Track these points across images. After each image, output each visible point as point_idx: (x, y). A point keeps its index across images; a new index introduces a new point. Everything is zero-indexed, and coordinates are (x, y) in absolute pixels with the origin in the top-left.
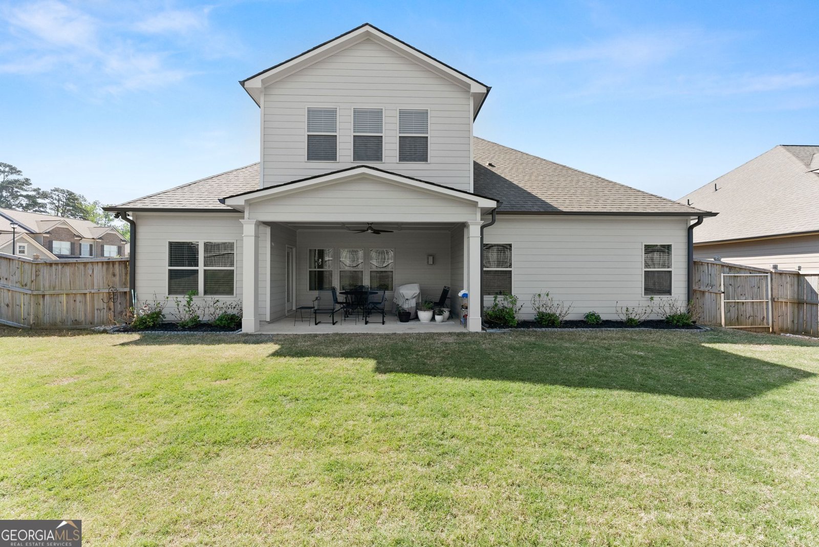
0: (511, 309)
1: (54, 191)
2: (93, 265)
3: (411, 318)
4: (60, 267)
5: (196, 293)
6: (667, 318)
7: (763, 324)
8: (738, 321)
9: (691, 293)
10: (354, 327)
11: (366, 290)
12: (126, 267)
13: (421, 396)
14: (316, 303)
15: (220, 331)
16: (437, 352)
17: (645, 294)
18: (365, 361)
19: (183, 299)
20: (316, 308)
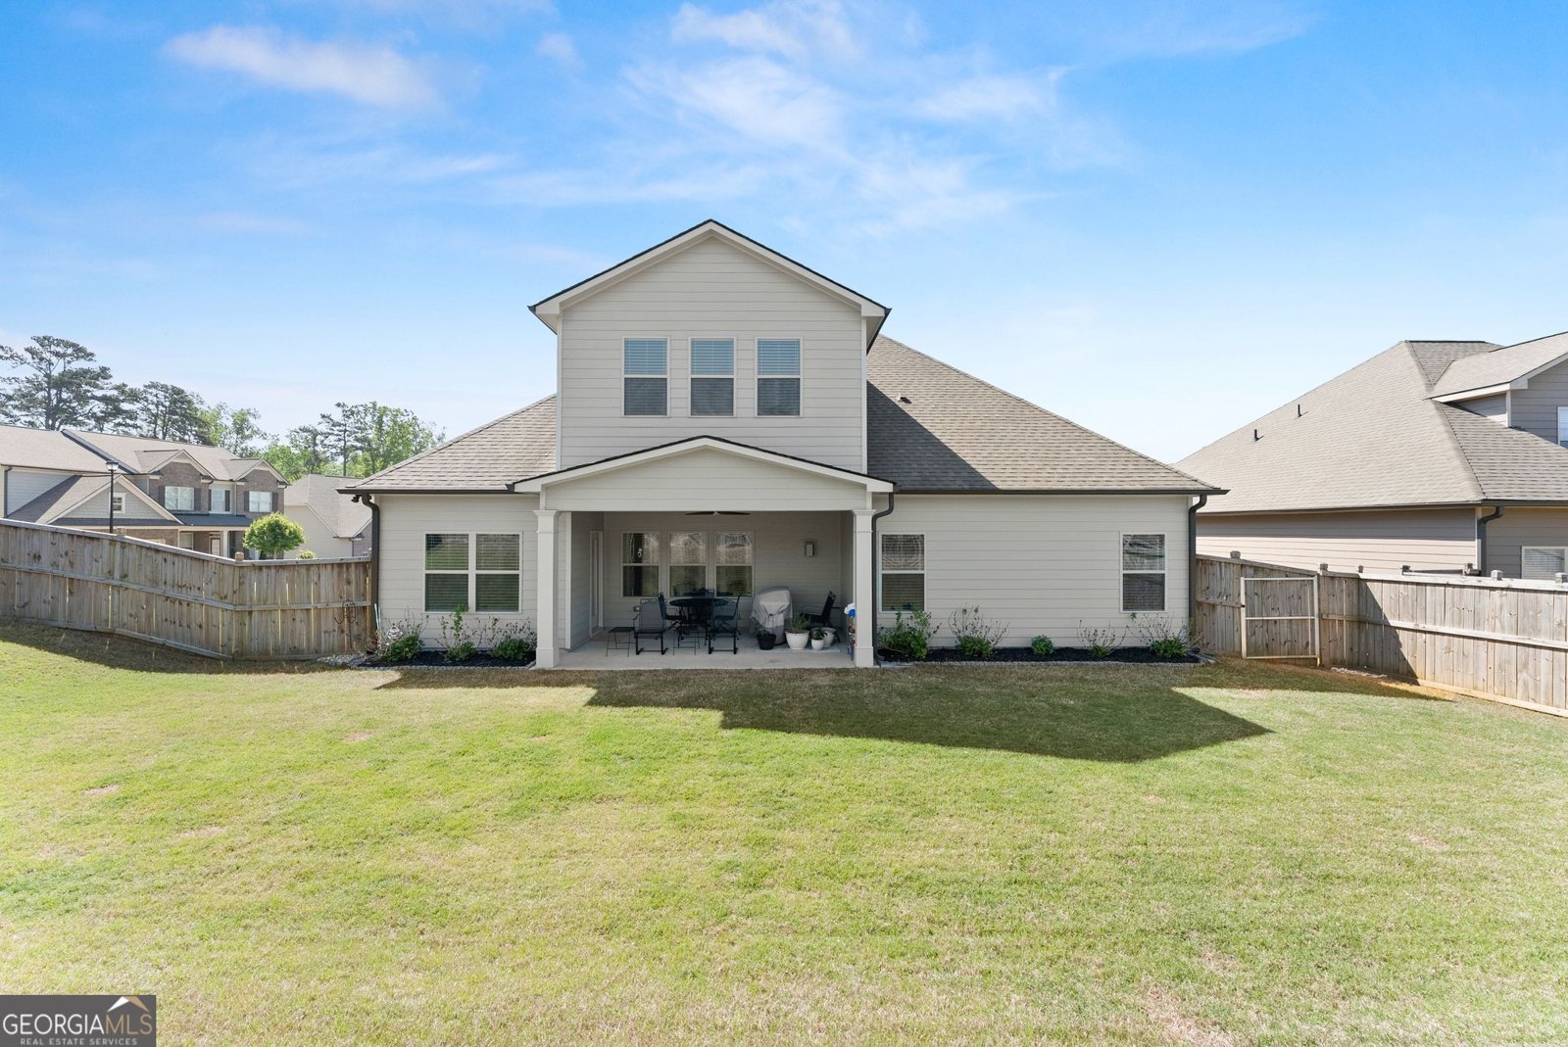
0: (921, 633)
1: (149, 387)
2: (319, 569)
3: (777, 642)
4: (273, 571)
5: (465, 607)
6: (1153, 645)
7: (1307, 654)
8: (1268, 648)
9: (1194, 606)
10: (690, 659)
11: (710, 597)
12: (365, 571)
13: (769, 754)
14: (637, 622)
15: (505, 666)
16: (801, 700)
17: (1124, 609)
18: (706, 713)
19: (449, 616)
20: (637, 629)
